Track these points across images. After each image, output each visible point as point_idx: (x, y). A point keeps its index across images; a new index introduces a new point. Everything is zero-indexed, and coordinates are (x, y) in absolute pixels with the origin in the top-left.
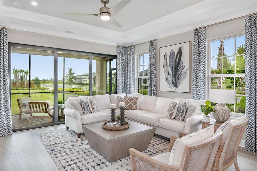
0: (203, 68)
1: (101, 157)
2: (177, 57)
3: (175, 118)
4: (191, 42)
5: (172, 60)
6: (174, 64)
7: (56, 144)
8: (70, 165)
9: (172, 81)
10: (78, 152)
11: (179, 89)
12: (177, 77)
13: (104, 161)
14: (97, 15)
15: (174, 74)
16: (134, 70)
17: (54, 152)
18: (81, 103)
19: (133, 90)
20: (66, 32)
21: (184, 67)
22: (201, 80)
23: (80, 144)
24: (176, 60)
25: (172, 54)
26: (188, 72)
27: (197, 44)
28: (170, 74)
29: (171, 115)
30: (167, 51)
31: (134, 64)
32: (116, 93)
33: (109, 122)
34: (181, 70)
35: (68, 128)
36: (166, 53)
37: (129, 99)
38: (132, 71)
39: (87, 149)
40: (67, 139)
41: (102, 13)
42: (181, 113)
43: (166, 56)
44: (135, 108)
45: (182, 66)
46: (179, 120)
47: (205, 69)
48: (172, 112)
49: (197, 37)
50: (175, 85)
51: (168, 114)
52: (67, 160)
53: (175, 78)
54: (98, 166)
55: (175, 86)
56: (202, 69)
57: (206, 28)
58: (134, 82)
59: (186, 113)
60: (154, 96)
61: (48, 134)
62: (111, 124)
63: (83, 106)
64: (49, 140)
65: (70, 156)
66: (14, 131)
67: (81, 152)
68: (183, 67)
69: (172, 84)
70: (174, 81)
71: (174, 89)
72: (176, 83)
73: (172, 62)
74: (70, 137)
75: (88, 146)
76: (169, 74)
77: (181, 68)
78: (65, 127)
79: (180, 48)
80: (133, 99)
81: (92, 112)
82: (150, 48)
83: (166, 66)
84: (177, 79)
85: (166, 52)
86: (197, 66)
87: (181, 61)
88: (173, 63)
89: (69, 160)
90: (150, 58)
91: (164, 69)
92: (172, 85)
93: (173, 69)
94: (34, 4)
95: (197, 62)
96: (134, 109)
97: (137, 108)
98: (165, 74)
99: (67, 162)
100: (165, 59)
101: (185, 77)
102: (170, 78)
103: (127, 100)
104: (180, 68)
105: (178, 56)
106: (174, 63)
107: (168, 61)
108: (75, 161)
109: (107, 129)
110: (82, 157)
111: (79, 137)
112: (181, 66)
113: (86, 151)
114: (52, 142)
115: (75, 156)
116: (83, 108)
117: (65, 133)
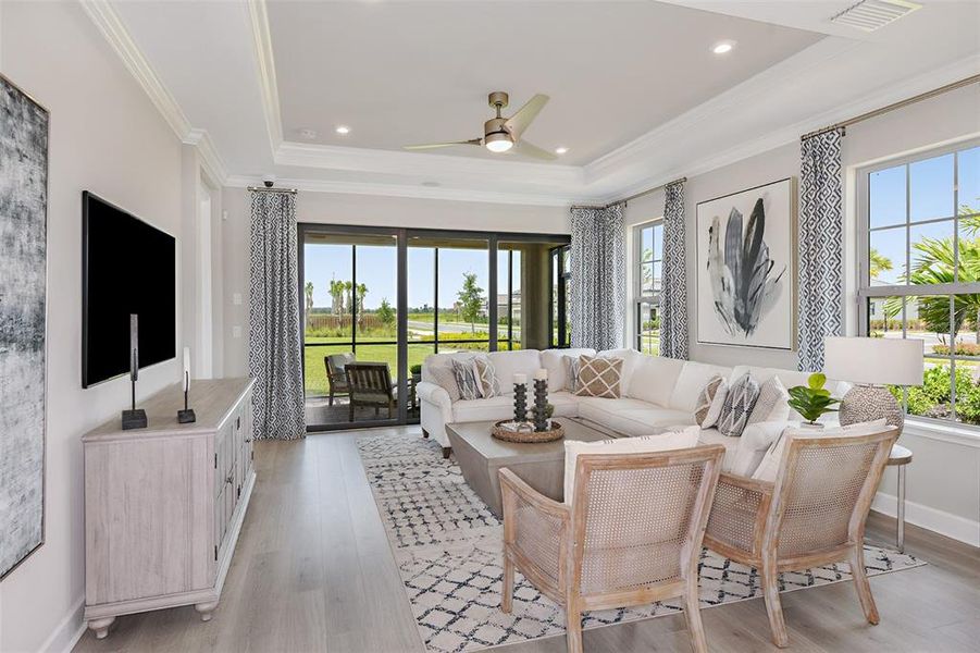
0: (834, 266)
1: (481, 506)
2: (749, 232)
3: (714, 427)
4: (794, 181)
5: (734, 241)
6: (740, 256)
7: (390, 465)
8: (405, 511)
9: (736, 310)
10: (432, 487)
11: (757, 337)
12: (750, 295)
13: (487, 513)
14: (477, 141)
15: (739, 287)
16: (622, 277)
17: (380, 482)
18: (455, 370)
19: (619, 339)
20: (425, 184)
21: (773, 262)
22: (826, 306)
23: (443, 472)
24: (747, 240)
25: (734, 223)
26: (786, 281)
27: (813, 187)
28: (729, 289)
29: (702, 415)
30: (721, 211)
31: (621, 259)
32: (562, 345)
33: (509, 421)
34: (762, 275)
35: (426, 435)
36: (716, 221)
37: (593, 364)
38: (615, 281)
39: (456, 485)
40: (417, 459)
41: (489, 135)
42: (733, 412)
43: (715, 231)
44: (612, 393)
45: (767, 260)
46: (725, 432)
47: (838, 271)
48: (706, 406)
49: (811, 163)
50: (746, 323)
51: (694, 414)
52: (402, 500)
53: (744, 300)
54: (466, 522)
55: (743, 327)
56: (828, 270)
57: (843, 128)
58: (624, 313)
59: (749, 413)
60: (677, 357)
61: (381, 442)
62: (513, 427)
63: (461, 379)
64: (377, 456)
65: (411, 493)
66: (311, 429)
67: (439, 490)
68: (770, 264)
69: (734, 319)
70: (742, 312)
71: (740, 336)
72: (748, 316)
73: (734, 247)
74: (426, 455)
75: (461, 480)
76: (726, 286)
77: (763, 269)
78: (422, 432)
79: (760, 203)
80: (605, 365)
81: (481, 396)
82: (667, 207)
83: (716, 263)
84: (749, 303)
85: (717, 217)
86: (812, 258)
87: (762, 245)
88: (738, 252)
89: (407, 500)
90: (667, 236)
91: (711, 273)
92: (734, 324)
93: (739, 272)
94: (343, 130)
95: (812, 246)
96: (608, 396)
97: (618, 395)
98: (714, 288)
99: (402, 504)
100: (714, 238)
101: (776, 299)
102: (729, 301)
103: (588, 368)
104: (759, 268)
105: (754, 228)
106: (740, 249)
107: (722, 247)
108: (418, 505)
109: (499, 438)
110: (438, 498)
111: (446, 457)
112: (763, 260)
113: (452, 489)
114: (384, 462)
115: (423, 495)
116: (460, 382)
117: (419, 445)
